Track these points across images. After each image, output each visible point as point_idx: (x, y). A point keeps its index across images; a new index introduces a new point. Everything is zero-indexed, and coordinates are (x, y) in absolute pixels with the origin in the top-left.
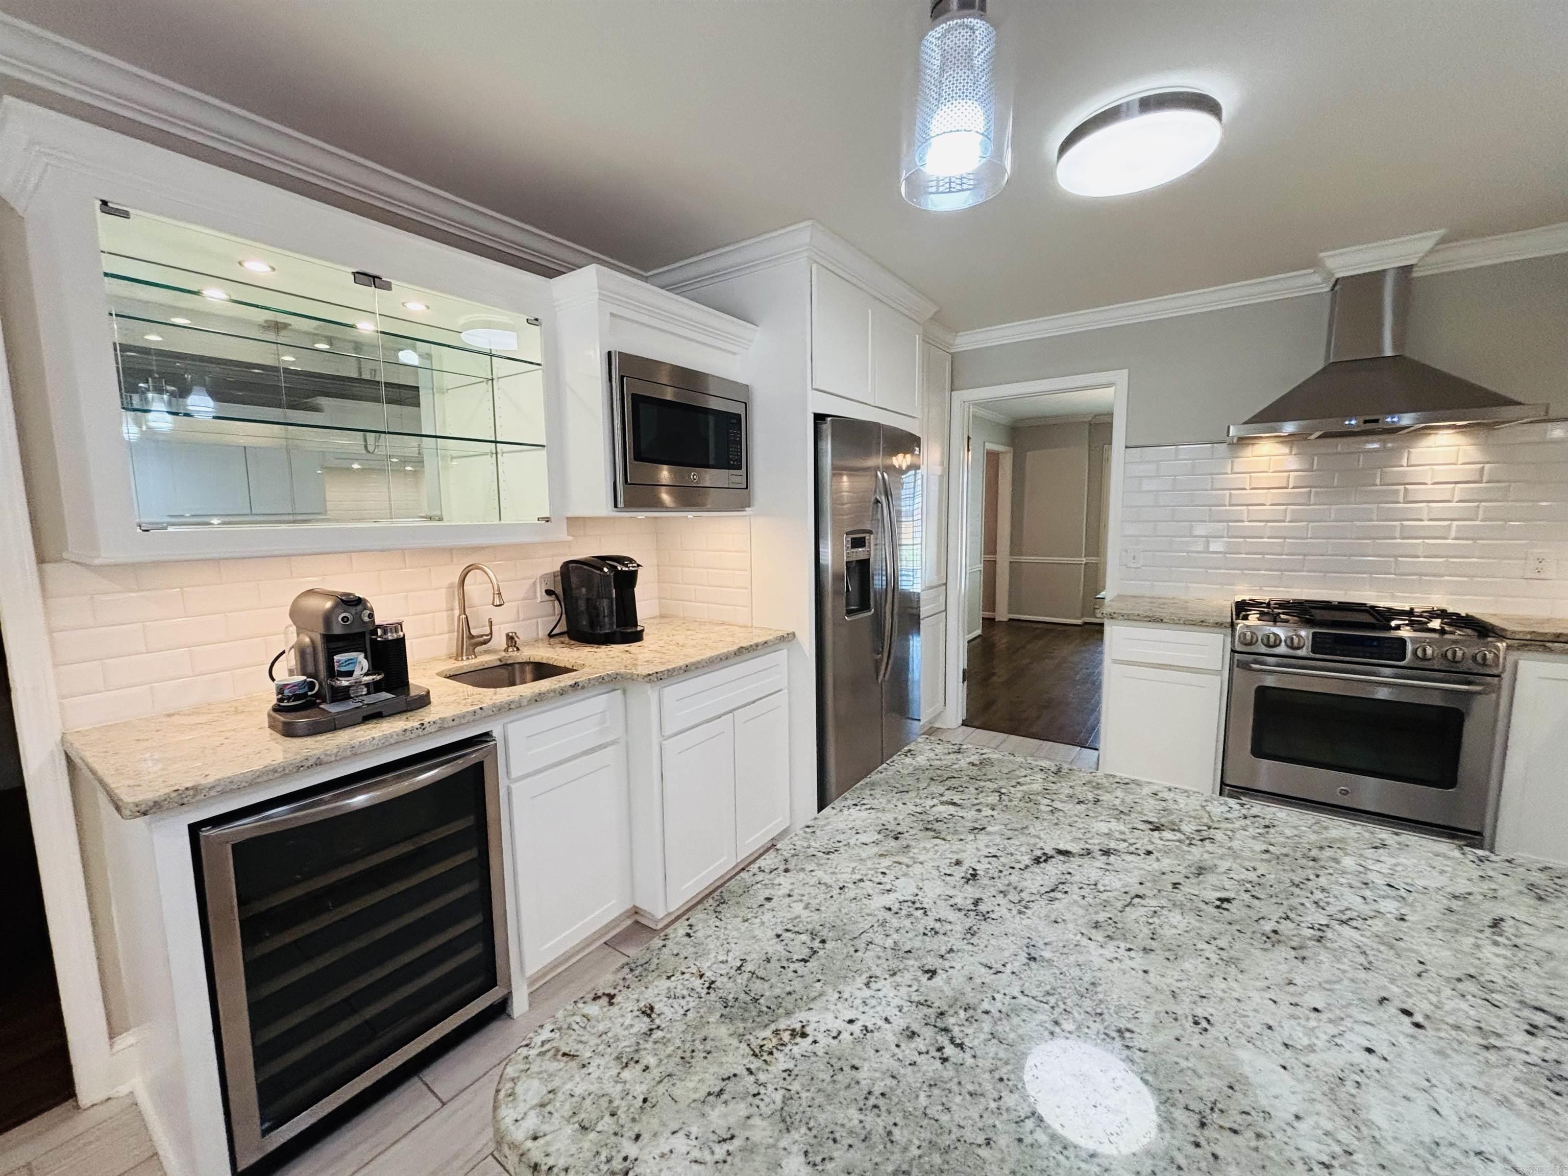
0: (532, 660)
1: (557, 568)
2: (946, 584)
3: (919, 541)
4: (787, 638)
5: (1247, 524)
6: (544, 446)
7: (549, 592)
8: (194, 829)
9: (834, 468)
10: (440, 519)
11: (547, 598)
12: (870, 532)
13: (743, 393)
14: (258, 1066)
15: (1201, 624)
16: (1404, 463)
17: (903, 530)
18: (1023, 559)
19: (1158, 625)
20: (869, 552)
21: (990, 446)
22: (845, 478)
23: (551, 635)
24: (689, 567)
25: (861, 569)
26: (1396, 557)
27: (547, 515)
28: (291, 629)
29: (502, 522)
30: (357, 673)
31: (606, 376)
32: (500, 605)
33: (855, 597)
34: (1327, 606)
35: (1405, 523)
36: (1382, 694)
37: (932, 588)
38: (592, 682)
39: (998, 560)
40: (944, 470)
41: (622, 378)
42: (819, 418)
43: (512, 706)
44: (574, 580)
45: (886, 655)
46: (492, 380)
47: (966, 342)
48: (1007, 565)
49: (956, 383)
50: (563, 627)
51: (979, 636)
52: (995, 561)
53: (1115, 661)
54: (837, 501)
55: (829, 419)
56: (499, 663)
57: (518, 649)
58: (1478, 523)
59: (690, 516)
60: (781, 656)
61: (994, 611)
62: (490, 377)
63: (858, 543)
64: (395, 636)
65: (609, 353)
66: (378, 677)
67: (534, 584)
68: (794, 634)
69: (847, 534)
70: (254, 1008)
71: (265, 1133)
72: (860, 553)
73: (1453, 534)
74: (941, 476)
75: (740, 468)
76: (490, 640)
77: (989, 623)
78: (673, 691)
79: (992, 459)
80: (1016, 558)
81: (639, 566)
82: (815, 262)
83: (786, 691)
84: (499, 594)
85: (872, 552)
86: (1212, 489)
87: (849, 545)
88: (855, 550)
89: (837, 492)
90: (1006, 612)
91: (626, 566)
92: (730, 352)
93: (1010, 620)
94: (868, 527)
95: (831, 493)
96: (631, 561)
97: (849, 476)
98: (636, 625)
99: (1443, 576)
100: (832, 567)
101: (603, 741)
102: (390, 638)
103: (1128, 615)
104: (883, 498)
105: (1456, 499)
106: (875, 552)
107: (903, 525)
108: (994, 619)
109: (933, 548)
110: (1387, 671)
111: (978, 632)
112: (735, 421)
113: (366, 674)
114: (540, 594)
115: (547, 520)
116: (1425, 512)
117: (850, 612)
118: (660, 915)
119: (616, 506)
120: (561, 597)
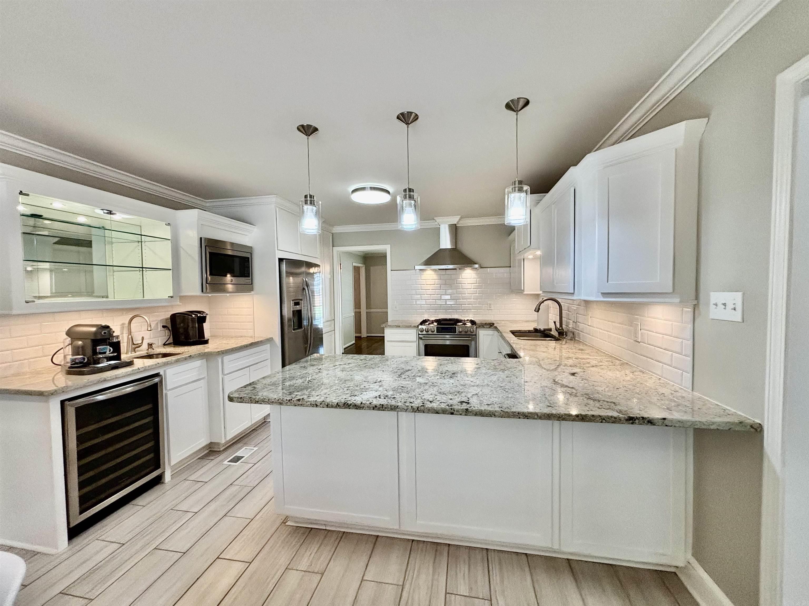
0: (161, 353)
1: (169, 316)
2: (334, 320)
3: (321, 304)
4: (270, 340)
5: (426, 295)
6: (170, 269)
7: (164, 327)
8: (62, 402)
9: (287, 272)
10: (107, 297)
11: (163, 329)
12: (301, 300)
13: (250, 250)
14: (79, 490)
15: (409, 327)
16: (461, 278)
17: (316, 300)
18: (372, 310)
19: (398, 328)
20: (301, 307)
21: (354, 264)
22: (291, 278)
23: (164, 345)
24: (224, 315)
25: (298, 314)
26: (461, 305)
27: (172, 295)
28: (68, 340)
29: (144, 299)
30: (108, 352)
31: (199, 246)
32: (151, 330)
33: (296, 324)
34: (446, 320)
35: (463, 295)
36: (448, 343)
37: (328, 321)
38: (196, 355)
39: (361, 311)
40: (331, 276)
41: (206, 246)
42: (281, 260)
43: (169, 363)
44: (178, 321)
45: (309, 345)
46: (141, 242)
47: (337, 229)
48: (365, 314)
49: (335, 244)
50: (171, 340)
51: (354, 344)
52: (360, 312)
53: (388, 341)
54: (288, 288)
55: (284, 260)
56: (147, 354)
57: (153, 349)
58: (477, 295)
59: (228, 295)
60: (268, 346)
61: (361, 333)
62: (140, 241)
63: (297, 304)
64: (117, 340)
65: (201, 238)
66: (115, 354)
67: (157, 323)
68: (272, 338)
69: (292, 300)
70: (79, 468)
71: (81, 513)
72: (298, 307)
73: (472, 298)
74: (330, 279)
75: (249, 277)
76: (141, 345)
77: (358, 339)
78: (227, 358)
79: (357, 270)
80: (368, 310)
81: (207, 314)
82: (278, 207)
83: (270, 360)
84: (150, 326)
85: (302, 307)
86: (416, 285)
87: (293, 305)
88: (295, 306)
89: (288, 283)
90: (366, 333)
91: (202, 314)
92: (244, 235)
93: (368, 336)
94: (301, 298)
95: (286, 284)
96: (204, 312)
97: (292, 277)
98: (204, 338)
99: (471, 310)
100: (288, 314)
101: (200, 378)
102: (115, 341)
103: (390, 325)
104: (306, 287)
105: (472, 288)
106: (303, 307)
107: (316, 297)
108: (361, 337)
109: (328, 307)
110: (447, 336)
111: (354, 342)
112: (247, 260)
113: (112, 353)
114: (160, 328)
115: (172, 297)
116: (466, 292)
117: (294, 329)
118: (223, 441)
119: (202, 291)
120: (170, 329)
